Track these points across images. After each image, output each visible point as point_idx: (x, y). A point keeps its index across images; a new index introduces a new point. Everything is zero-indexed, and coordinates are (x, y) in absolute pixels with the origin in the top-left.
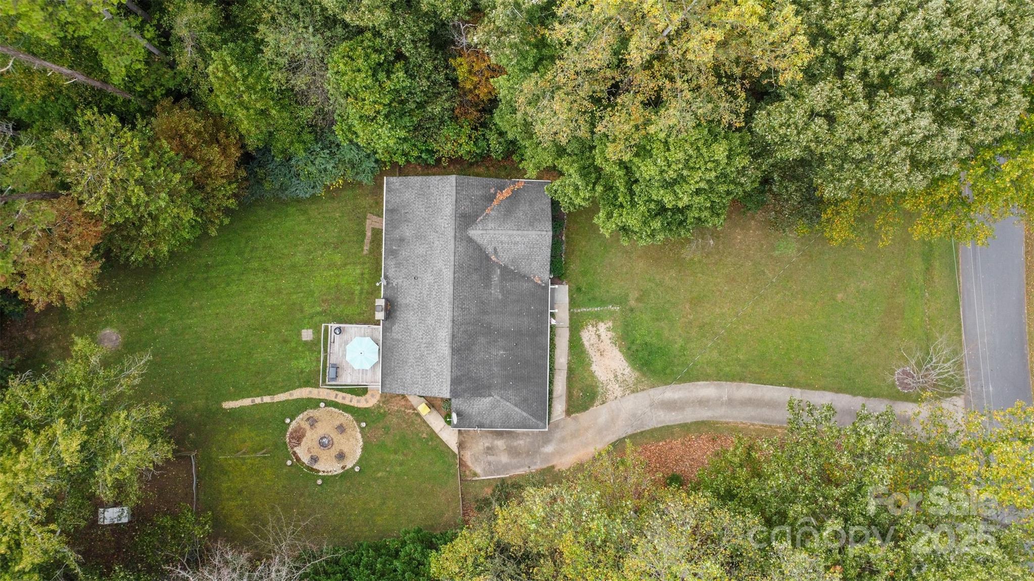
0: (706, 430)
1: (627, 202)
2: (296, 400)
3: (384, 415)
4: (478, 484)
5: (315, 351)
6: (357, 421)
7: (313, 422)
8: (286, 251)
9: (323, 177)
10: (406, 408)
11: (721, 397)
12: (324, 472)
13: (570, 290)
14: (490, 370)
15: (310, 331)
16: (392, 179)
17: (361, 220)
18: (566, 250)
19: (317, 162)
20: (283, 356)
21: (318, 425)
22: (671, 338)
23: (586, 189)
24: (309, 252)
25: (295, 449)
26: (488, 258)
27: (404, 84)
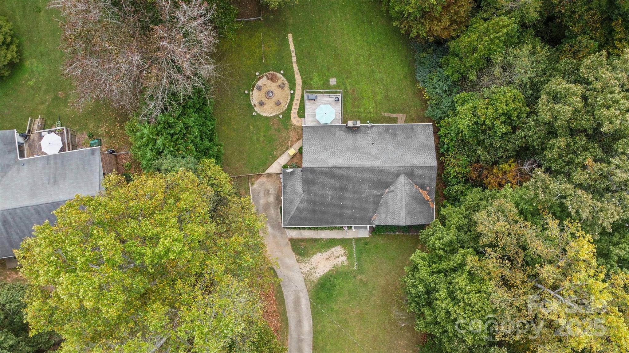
0: (283, 325)
1: (432, 269)
2: (294, 77)
3: (287, 128)
4: (247, 186)
5: (323, 86)
6: (283, 112)
7: (282, 87)
8: (382, 67)
9: (430, 86)
10: (291, 141)
11: (303, 335)
12: (252, 94)
13: (365, 238)
14: (319, 191)
15: (335, 83)
16: (431, 128)
17: (402, 111)
18: (390, 235)
19: (440, 83)
20: (320, 67)
21: (280, 90)
22: (339, 302)
23: (441, 244)
24: (382, 80)
25: (265, 77)
26: (387, 187)
27: (498, 132)
